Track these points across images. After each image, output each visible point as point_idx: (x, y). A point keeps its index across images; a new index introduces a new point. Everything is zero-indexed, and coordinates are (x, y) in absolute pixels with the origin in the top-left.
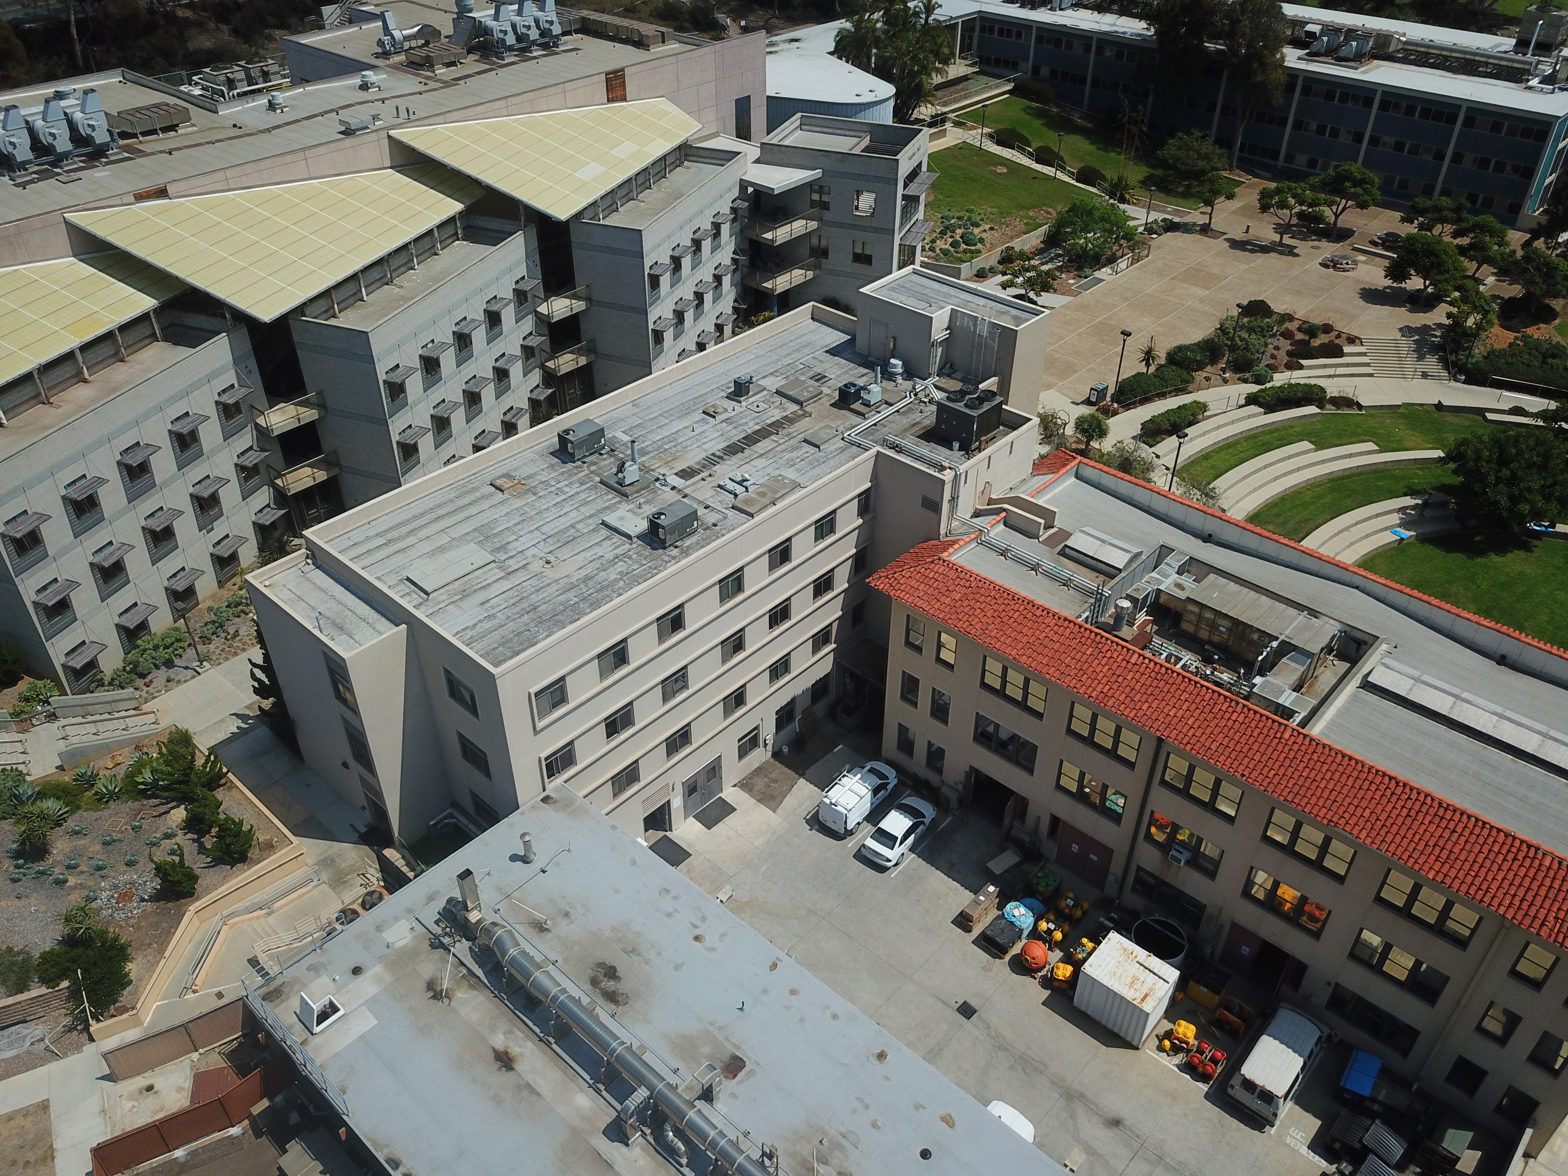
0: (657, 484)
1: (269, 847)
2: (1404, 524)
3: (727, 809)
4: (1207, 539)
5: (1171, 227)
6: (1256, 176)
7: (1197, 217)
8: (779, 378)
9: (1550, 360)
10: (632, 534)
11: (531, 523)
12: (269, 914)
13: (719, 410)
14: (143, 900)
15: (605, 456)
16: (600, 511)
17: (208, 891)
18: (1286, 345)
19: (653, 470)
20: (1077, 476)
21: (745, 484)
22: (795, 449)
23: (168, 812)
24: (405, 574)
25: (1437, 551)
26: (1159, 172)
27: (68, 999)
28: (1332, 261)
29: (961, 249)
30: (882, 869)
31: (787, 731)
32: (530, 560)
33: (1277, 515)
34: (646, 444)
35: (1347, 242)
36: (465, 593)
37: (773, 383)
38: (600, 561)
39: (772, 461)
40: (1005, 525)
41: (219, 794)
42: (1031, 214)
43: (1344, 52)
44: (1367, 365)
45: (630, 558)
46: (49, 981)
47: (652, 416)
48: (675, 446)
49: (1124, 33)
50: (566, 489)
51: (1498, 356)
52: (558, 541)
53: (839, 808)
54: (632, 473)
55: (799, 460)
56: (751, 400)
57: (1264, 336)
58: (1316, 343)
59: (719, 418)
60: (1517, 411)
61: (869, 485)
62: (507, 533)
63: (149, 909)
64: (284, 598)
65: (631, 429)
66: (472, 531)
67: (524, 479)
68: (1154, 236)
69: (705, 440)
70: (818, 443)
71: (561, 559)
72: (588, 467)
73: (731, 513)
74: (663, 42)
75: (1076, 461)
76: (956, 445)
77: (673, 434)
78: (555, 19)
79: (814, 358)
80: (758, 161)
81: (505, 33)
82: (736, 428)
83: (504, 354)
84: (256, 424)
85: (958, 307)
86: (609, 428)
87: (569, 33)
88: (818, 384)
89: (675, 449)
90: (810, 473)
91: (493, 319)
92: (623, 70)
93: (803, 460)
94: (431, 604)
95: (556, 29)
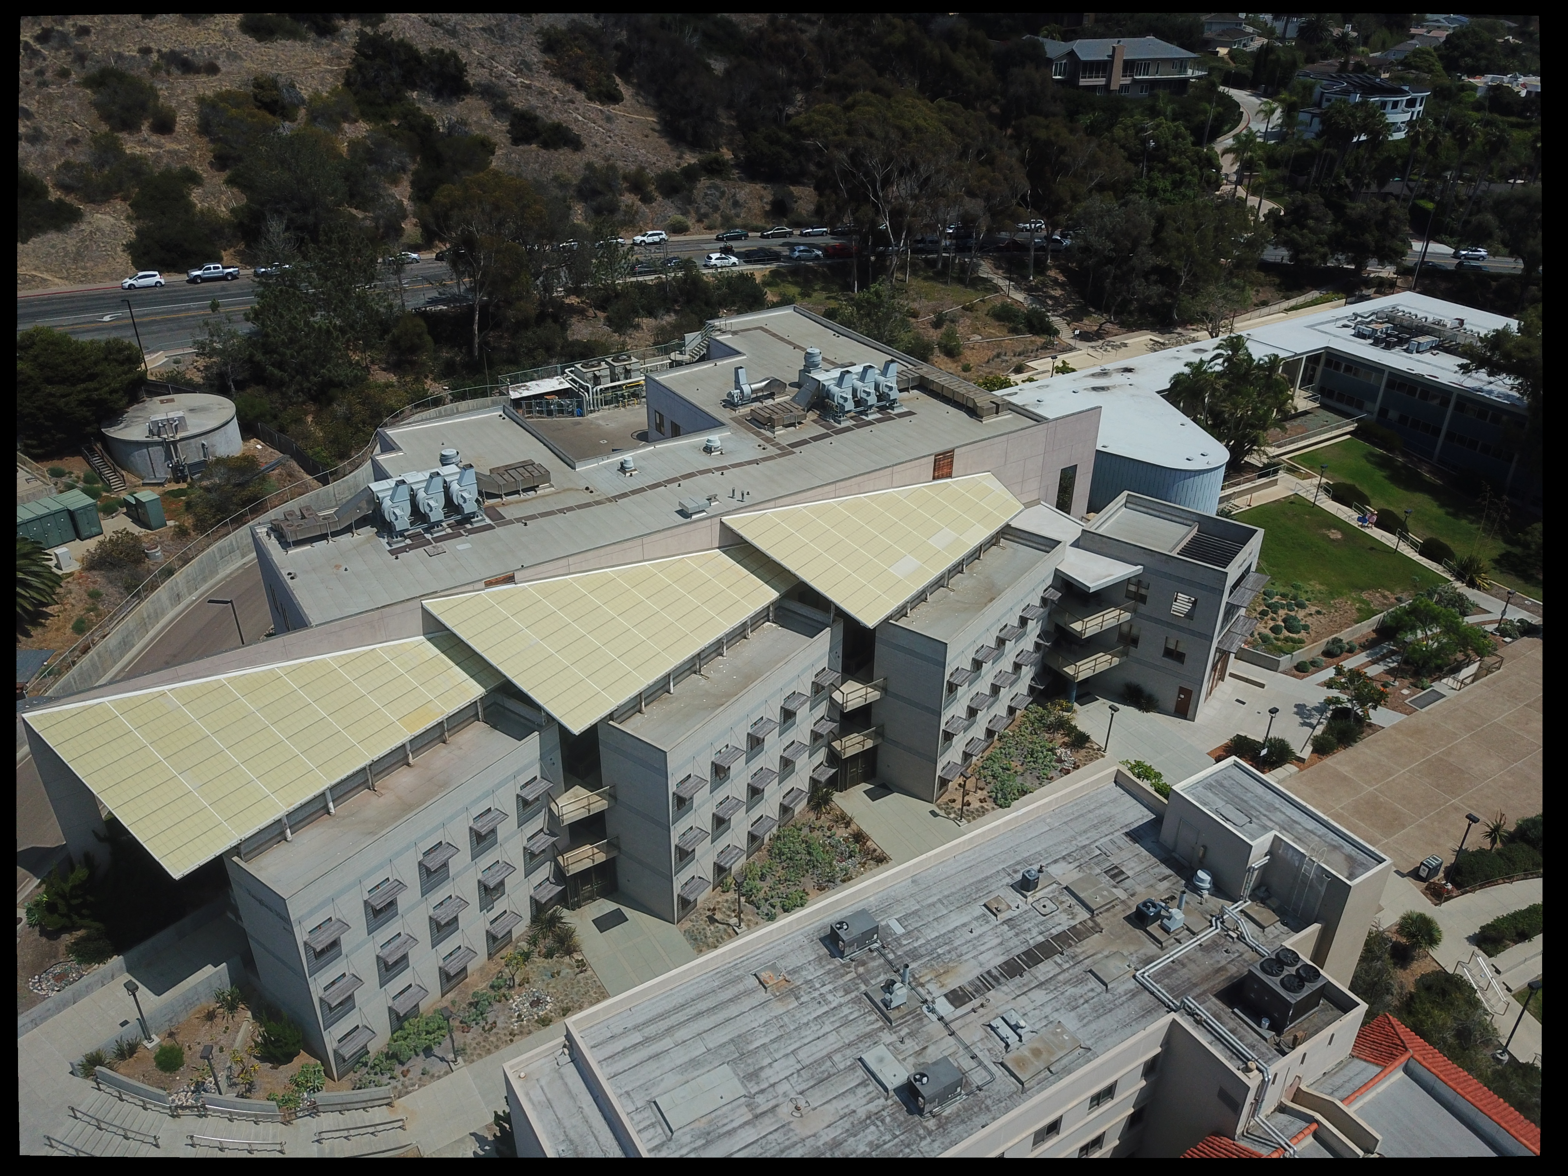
0: (924, 1009)
5: (1529, 631)
8: (1072, 866)
10: (890, 1087)
11: (789, 1042)
13: (1002, 907)
15: (875, 954)
16: (861, 1039)
19: (922, 985)
20: (1407, 1070)
21: (1019, 1031)
22: (1079, 981)
24: (654, 1095)
26: (1517, 550)
29: (1281, 636)
32: (781, 1099)
34: (919, 943)
36: (709, 1138)
37: (1066, 874)
38: (851, 1119)
39: (1052, 996)
40: (1315, 1138)
42: (1365, 597)
45: (883, 1121)
47: (930, 901)
48: (949, 952)
49: (1490, 392)
50: (830, 997)
52: (812, 1077)
54: (901, 993)
55: (1082, 1001)
56: (1038, 895)
59: (1001, 917)
61: (1159, 1050)
62: (762, 1052)
65: (906, 917)
66: (728, 1043)
67: (789, 973)
68: (1508, 639)
69: (983, 948)
70: (1107, 981)
71: (814, 1105)
72: (856, 967)
73: (998, 1072)
74: (997, 413)
75: (1407, 1055)
76: (1266, 1023)
77: (949, 932)
78: (894, 385)
79: (1112, 842)
80: (1076, 544)
81: (846, 400)
82: (1017, 935)
83: (793, 742)
84: (550, 809)
85: (1283, 828)
86: (883, 911)
87: (906, 390)
88: (1113, 883)
89: (948, 956)
90: (1093, 1026)
91: (788, 715)
92: (953, 451)
93: (1087, 1002)
94: (672, 1145)
95: (894, 394)
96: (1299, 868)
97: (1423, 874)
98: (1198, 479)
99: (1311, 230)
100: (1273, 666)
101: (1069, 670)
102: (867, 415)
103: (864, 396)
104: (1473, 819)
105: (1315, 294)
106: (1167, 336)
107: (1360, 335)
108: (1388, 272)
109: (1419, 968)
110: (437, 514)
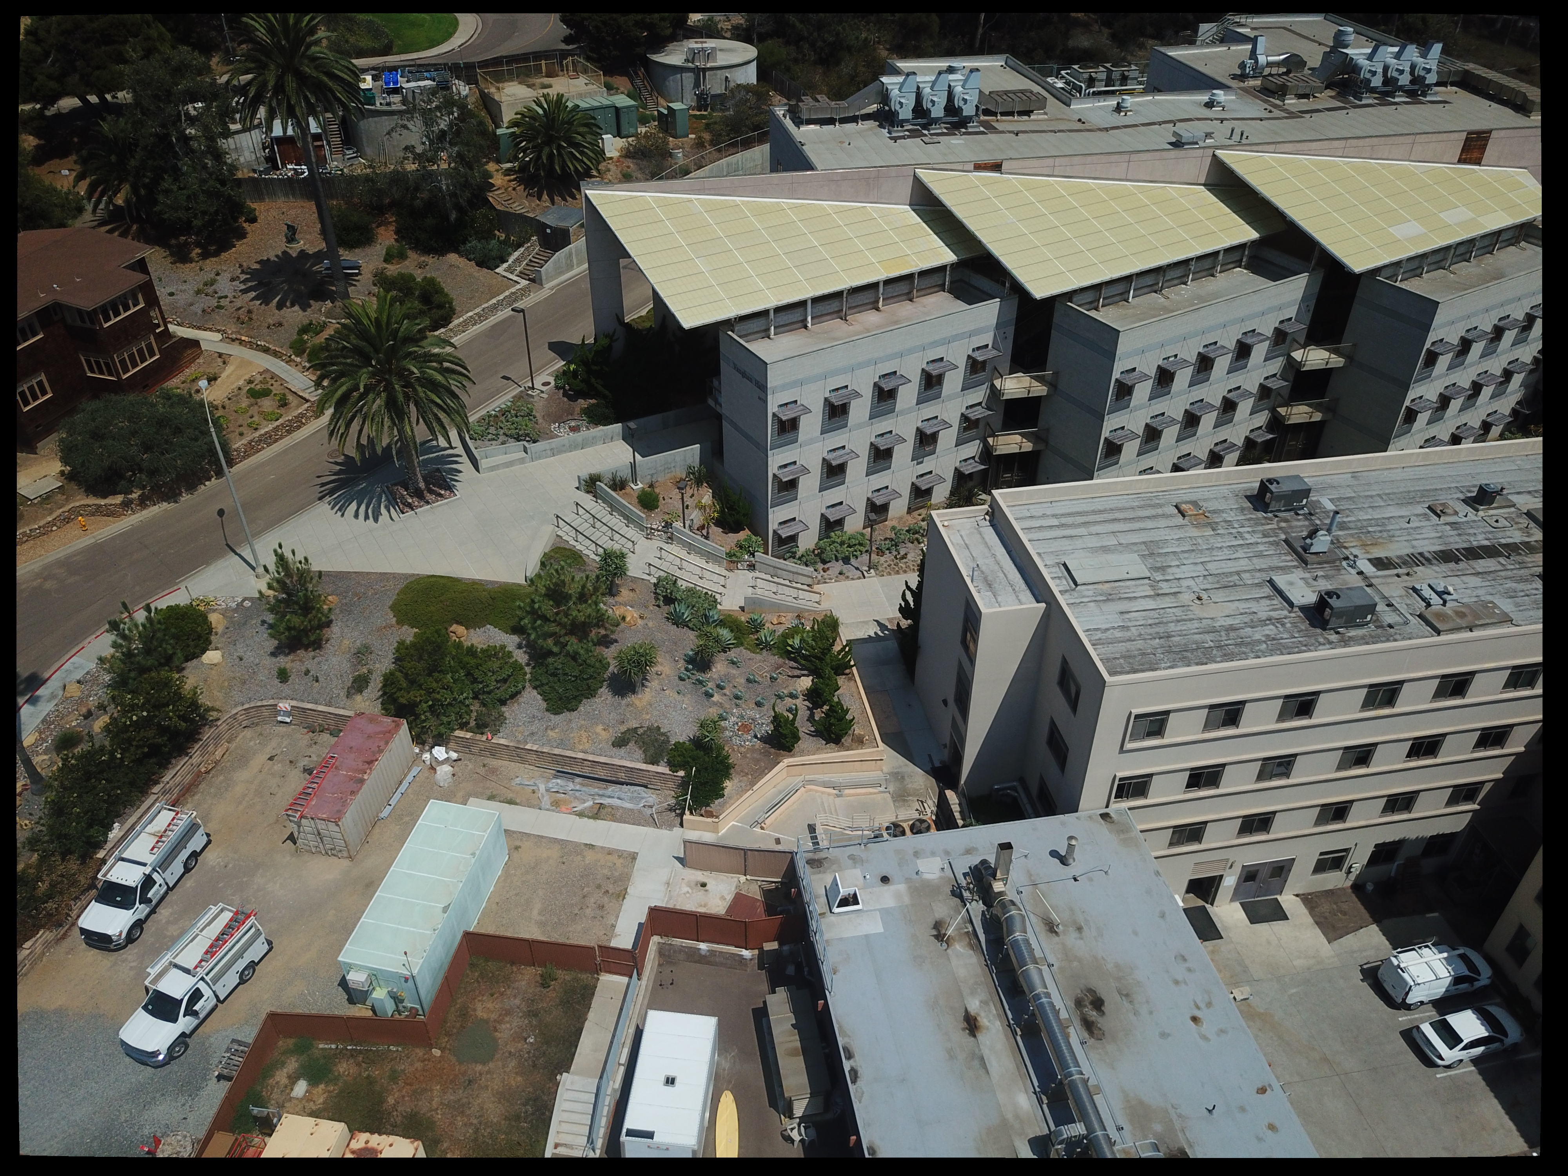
0: (1344, 563)
1: (860, 742)
3: (1278, 914)
8: (1537, 500)
10: (1295, 602)
11: (1199, 556)
12: (838, 796)
13: (1449, 511)
14: (756, 737)
15: (1300, 517)
16: (1272, 569)
17: (802, 753)
19: (1346, 548)
21: (1445, 596)
22: (1522, 580)
23: (799, 677)
24: (1064, 559)
27: (679, 786)
30: (1429, 1063)
31: (1381, 870)
32: (1183, 589)
34: (1349, 519)
36: (1110, 597)
37: (1527, 502)
38: (1251, 617)
39: (1488, 583)
41: (841, 680)
45: (1283, 625)
46: (673, 766)
47: (1368, 493)
48: (1381, 532)
50: (1247, 536)
52: (1218, 582)
53: (1405, 976)
54: (1322, 542)
55: (1522, 594)
56: (1491, 512)
59: (1445, 519)
62: (1172, 556)
63: (757, 747)
64: (955, 542)
65: (1339, 499)
66: (1141, 543)
67: (1209, 512)
69: (1418, 537)
71: (1214, 600)
72: (1279, 522)
73: (1415, 621)
77: (1384, 518)
78: (1434, 68)
81: (1374, 75)
82: (1460, 535)
83: (1240, 387)
84: (993, 385)
86: (1317, 490)
87: (1444, 84)
89: (1380, 535)
90: (1530, 613)
91: (1243, 351)
92: (1490, 132)
93: (1528, 596)
94: (1075, 594)
102: (1394, 96)
103: (1396, 74)
110: (938, 112)
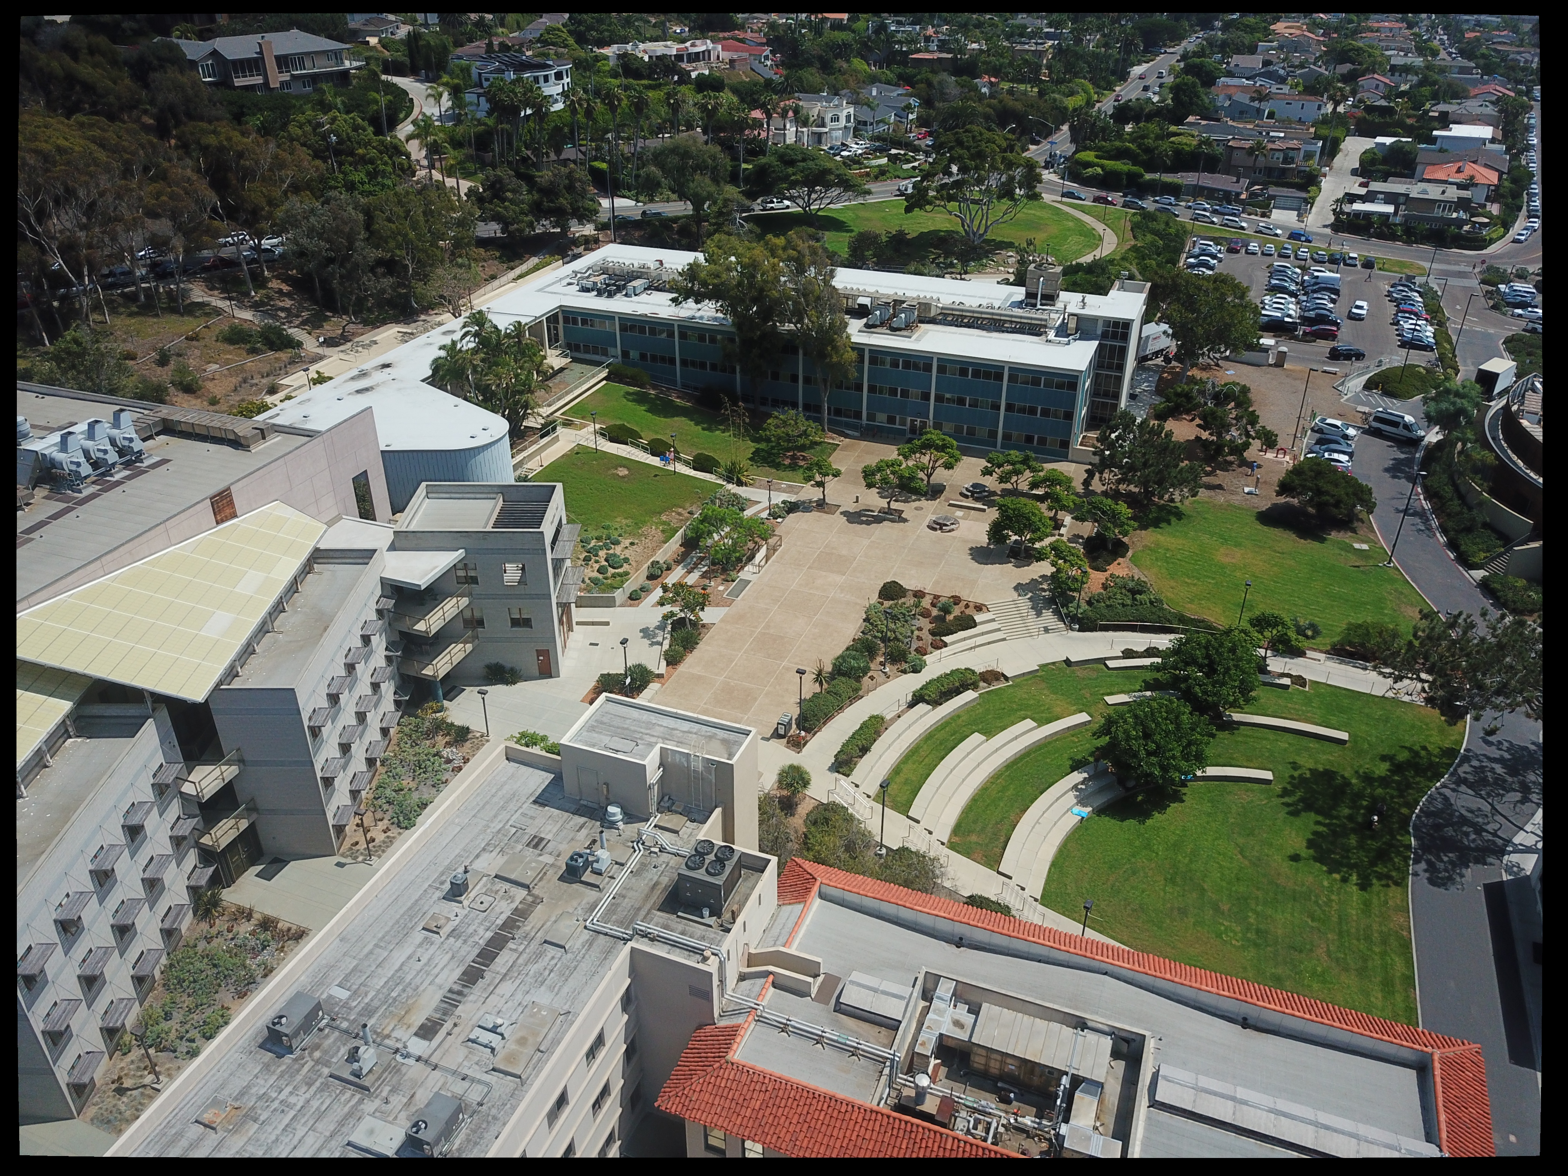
0: (398, 1058)
2: (1082, 802)
4: (959, 942)
5: (792, 508)
6: (846, 436)
7: (810, 493)
8: (494, 854)
9: (1138, 597)
10: (390, 1153)
13: (441, 922)
15: (327, 1031)
16: (341, 1123)
18: (925, 624)
19: (388, 1036)
20: (822, 896)
21: (499, 1030)
22: (539, 955)
25: (1113, 821)
26: (763, 446)
28: (938, 524)
29: (609, 575)
33: (975, 822)
34: (369, 997)
35: (942, 497)
37: (491, 863)
39: (518, 982)
40: (775, 987)
42: (664, 518)
43: (895, 322)
44: (999, 630)
47: (366, 950)
48: (404, 990)
50: (292, 1100)
51: (1098, 601)
54: (368, 1056)
55: (547, 972)
56: (472, 895)
57: (906, 621)
58: (950, 618)
59: (444, 932)
60: (1129, 654)
61: (629, 981)
65: (346, 978)
67: (236, 1099)
68: (779, 520)
69: (436, 971)
70: (562, 943)
72: (310, 1054)
73: (493, 1078)
74: (264, 438)
75: (818, 883)
76: (706, 912)
77: (397, 971)
78: (134, 436)
79: (524, 815)
80: (393, 548)
81: (78, 464)
82: (465, 941)
83: (152, 858)
85: (664, 739)
86: (321, 983)
87: (150, 437)
88: (537, 852)
89: (404, 995)
90: (566, 989)
91: (134, 832)
92: (229, 489)
93: (551, 971)
95: (137, 445)
96: (689, 767)
97: (781, 732)
98: (487, 453)
99: (511, 201)
100: (610, 603)
101: (428, 671)
102: (112, 475)
103: (100, 455)
104: (801, 672)
105: (534, 261)
106: (413, 325)
107: (585, 290)
108: (588, 230)
109: (804, 809)
